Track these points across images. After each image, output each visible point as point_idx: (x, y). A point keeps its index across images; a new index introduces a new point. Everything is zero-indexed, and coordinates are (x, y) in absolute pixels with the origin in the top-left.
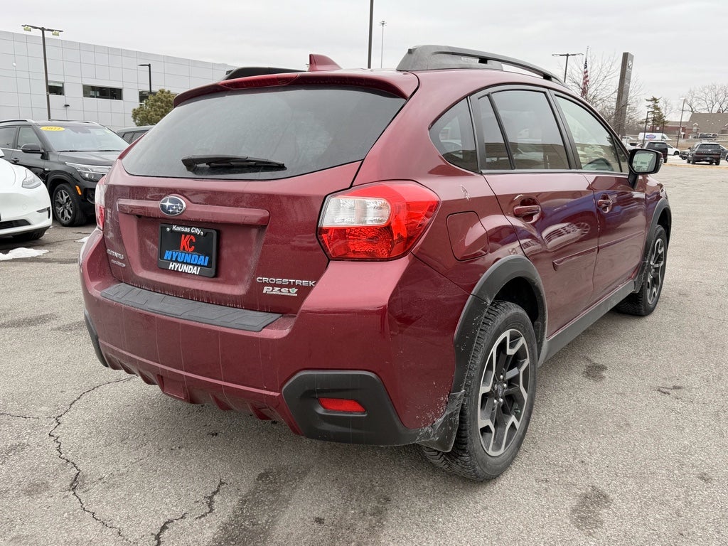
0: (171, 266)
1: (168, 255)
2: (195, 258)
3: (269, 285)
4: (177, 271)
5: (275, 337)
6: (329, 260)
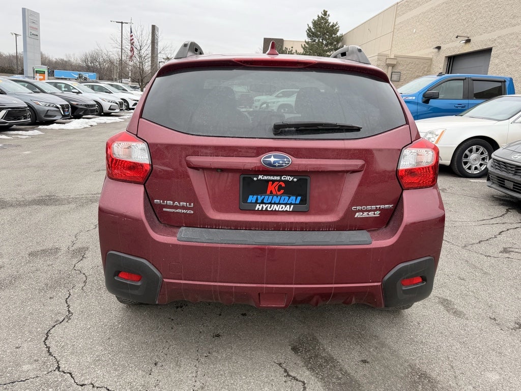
0: (259, 207)
1: (252, 199)
2: (285, 199)
3: (359, 211)
4: (266, 210)
5: (384, 246)
6: (403, 190)
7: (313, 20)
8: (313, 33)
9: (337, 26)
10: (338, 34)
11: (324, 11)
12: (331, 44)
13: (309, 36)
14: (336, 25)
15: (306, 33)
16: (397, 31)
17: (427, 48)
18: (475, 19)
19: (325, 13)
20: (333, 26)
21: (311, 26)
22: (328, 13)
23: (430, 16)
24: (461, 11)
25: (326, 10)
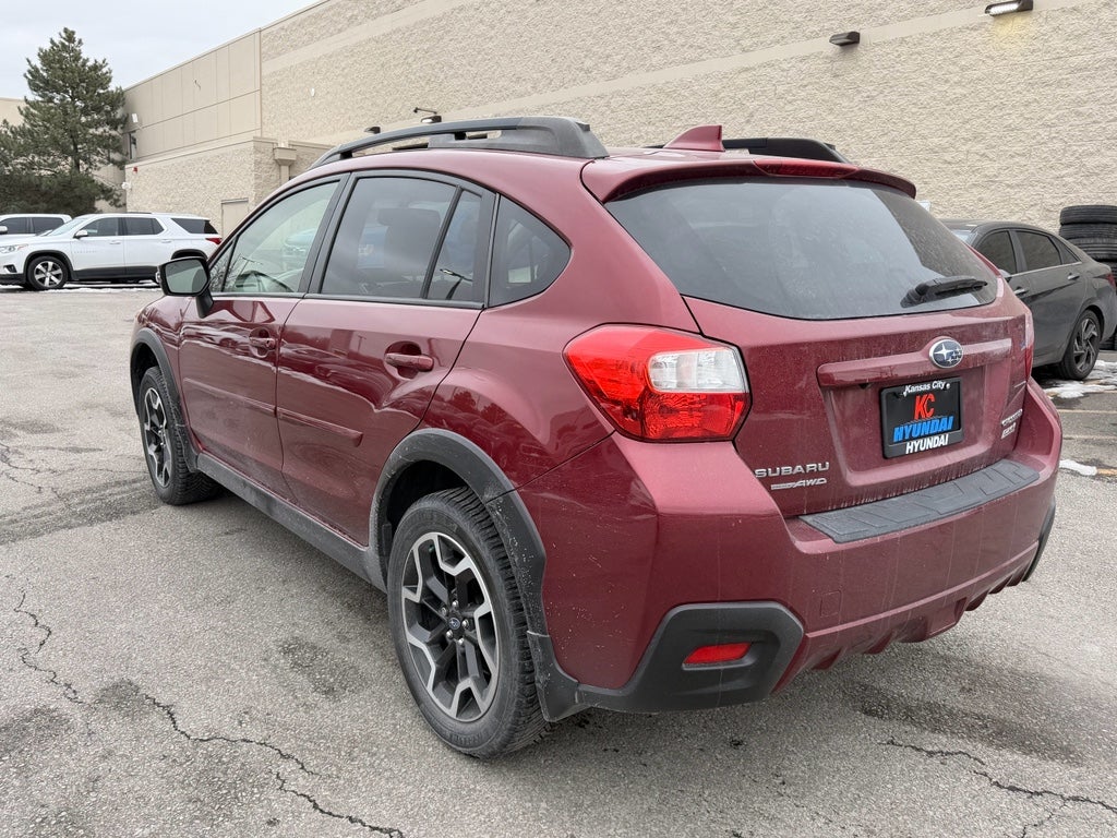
0: (909, 448)
4: (919, 451)
7: (41, 50)
8: (46, 82)
9: (104, 70)
10: (112, 87)
11: (66, 30)
12: (98, 109)
13: (34, 87)
14: (102, 67)
15: (26, 82)
16: (271, 89)
17: (349, 128)
18: (442, 77)
19: (70, 36)
20: (96, 68)
21: (37, 63)
22: (77, 37)
23: (343, 65)
24: (410, 60)
25: (70, 29)
